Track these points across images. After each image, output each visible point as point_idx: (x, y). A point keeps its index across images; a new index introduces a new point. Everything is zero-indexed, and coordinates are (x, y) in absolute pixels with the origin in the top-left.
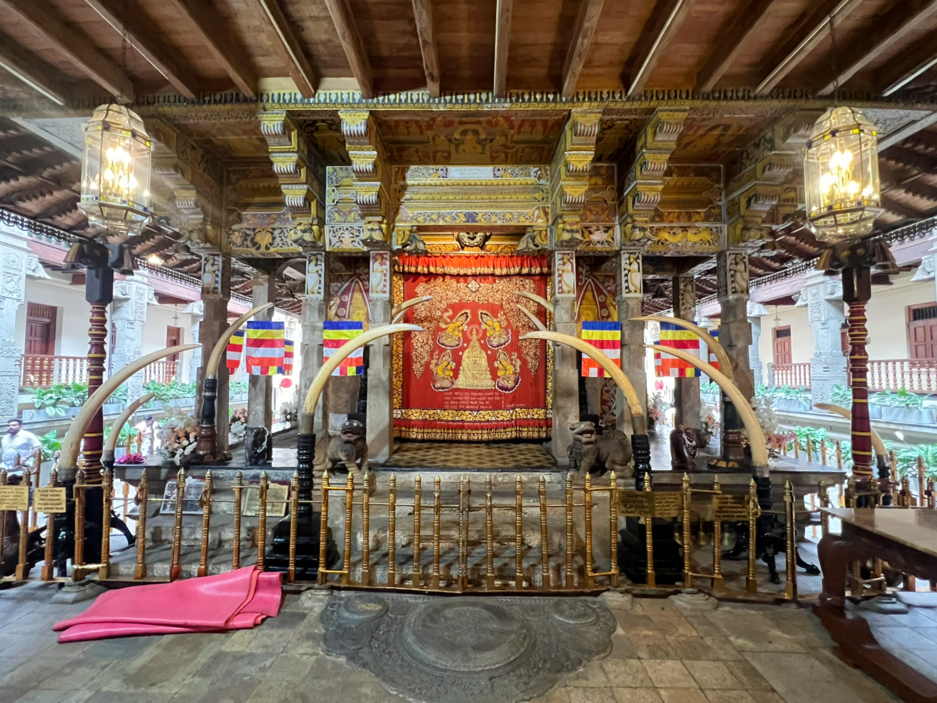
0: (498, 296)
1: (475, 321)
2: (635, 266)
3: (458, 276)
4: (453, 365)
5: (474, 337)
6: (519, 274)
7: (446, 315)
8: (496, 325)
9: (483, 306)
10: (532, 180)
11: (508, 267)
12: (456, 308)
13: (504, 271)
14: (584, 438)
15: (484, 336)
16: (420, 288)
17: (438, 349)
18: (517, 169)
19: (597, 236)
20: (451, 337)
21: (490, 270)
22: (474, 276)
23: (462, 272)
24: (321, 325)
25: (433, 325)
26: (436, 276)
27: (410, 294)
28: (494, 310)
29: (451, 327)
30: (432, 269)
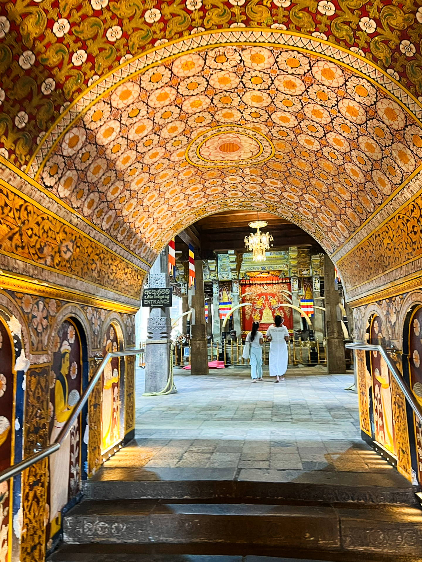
0: (275, 290)
1: (267, 300)
2: (317, 281)
3: (260, 284)
4: (260, 315)
5: (267, 305)
6: (282, 283)
7: (256, 298)
8: (275, 301)
9: (269, 294)
10: (283, 255)
11: (278, 280)
12: (260, 295)
13: (277, 282)
14: (298, 333)
15: (270, 305)
16: (247, 289)
17: (254, 310)
18: (278, 252)
19: (304, 272)
20: (259, 305)
21: (271, 282)
22: (266, 284)
23: (262, 282)
24: (218, 303)
25: (252, 302)
26: (252, 284)
27: (243, 292)
28: (273, 295)
29: (258, 302)
30: (251, 282)
